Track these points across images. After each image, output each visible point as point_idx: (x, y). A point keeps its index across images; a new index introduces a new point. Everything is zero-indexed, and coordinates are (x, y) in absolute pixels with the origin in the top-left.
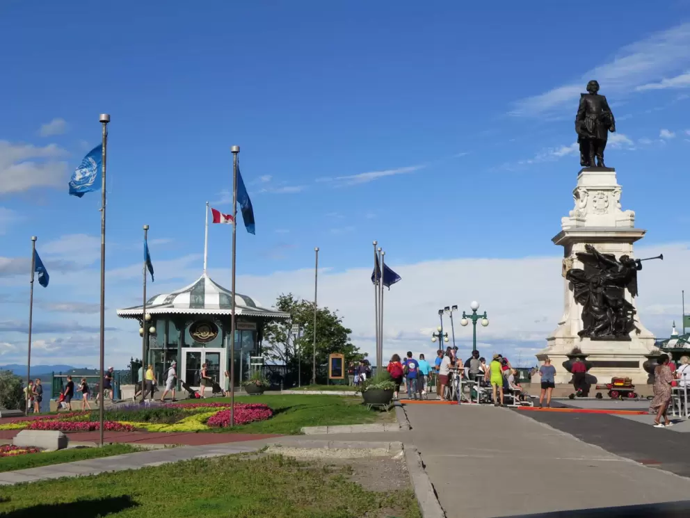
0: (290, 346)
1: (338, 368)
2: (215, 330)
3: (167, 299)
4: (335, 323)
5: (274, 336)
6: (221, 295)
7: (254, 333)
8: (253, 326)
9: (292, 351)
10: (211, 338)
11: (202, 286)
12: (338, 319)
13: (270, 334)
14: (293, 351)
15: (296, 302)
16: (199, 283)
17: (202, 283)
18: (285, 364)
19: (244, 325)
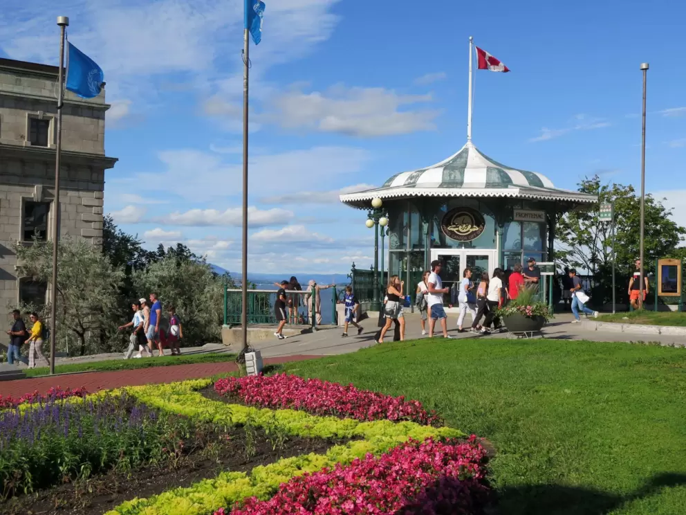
0: (598, 250)
1: (672, 280)
2: (480, 222)
3: (411, 178)
4: (663, 218)
5: (574, 235)
6: (489, 169)
7: (542, 226)
8: (540, 216)
9: (600, 256)
10: (475, 234)
11: (463, 160)
12: (666, 211)
13: (569, 233)
14: (603, 256)
15: (604, 188)
16: (460, 156)
17: (464, 154)
18: (591, 274)
19: (526, 215)
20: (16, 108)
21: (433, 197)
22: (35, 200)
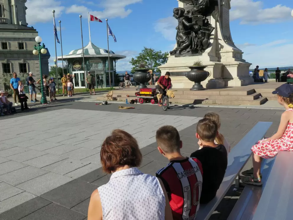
19: (94, 61)
20: (14, 41)
21: (70, 58)
22: (22, 63)
